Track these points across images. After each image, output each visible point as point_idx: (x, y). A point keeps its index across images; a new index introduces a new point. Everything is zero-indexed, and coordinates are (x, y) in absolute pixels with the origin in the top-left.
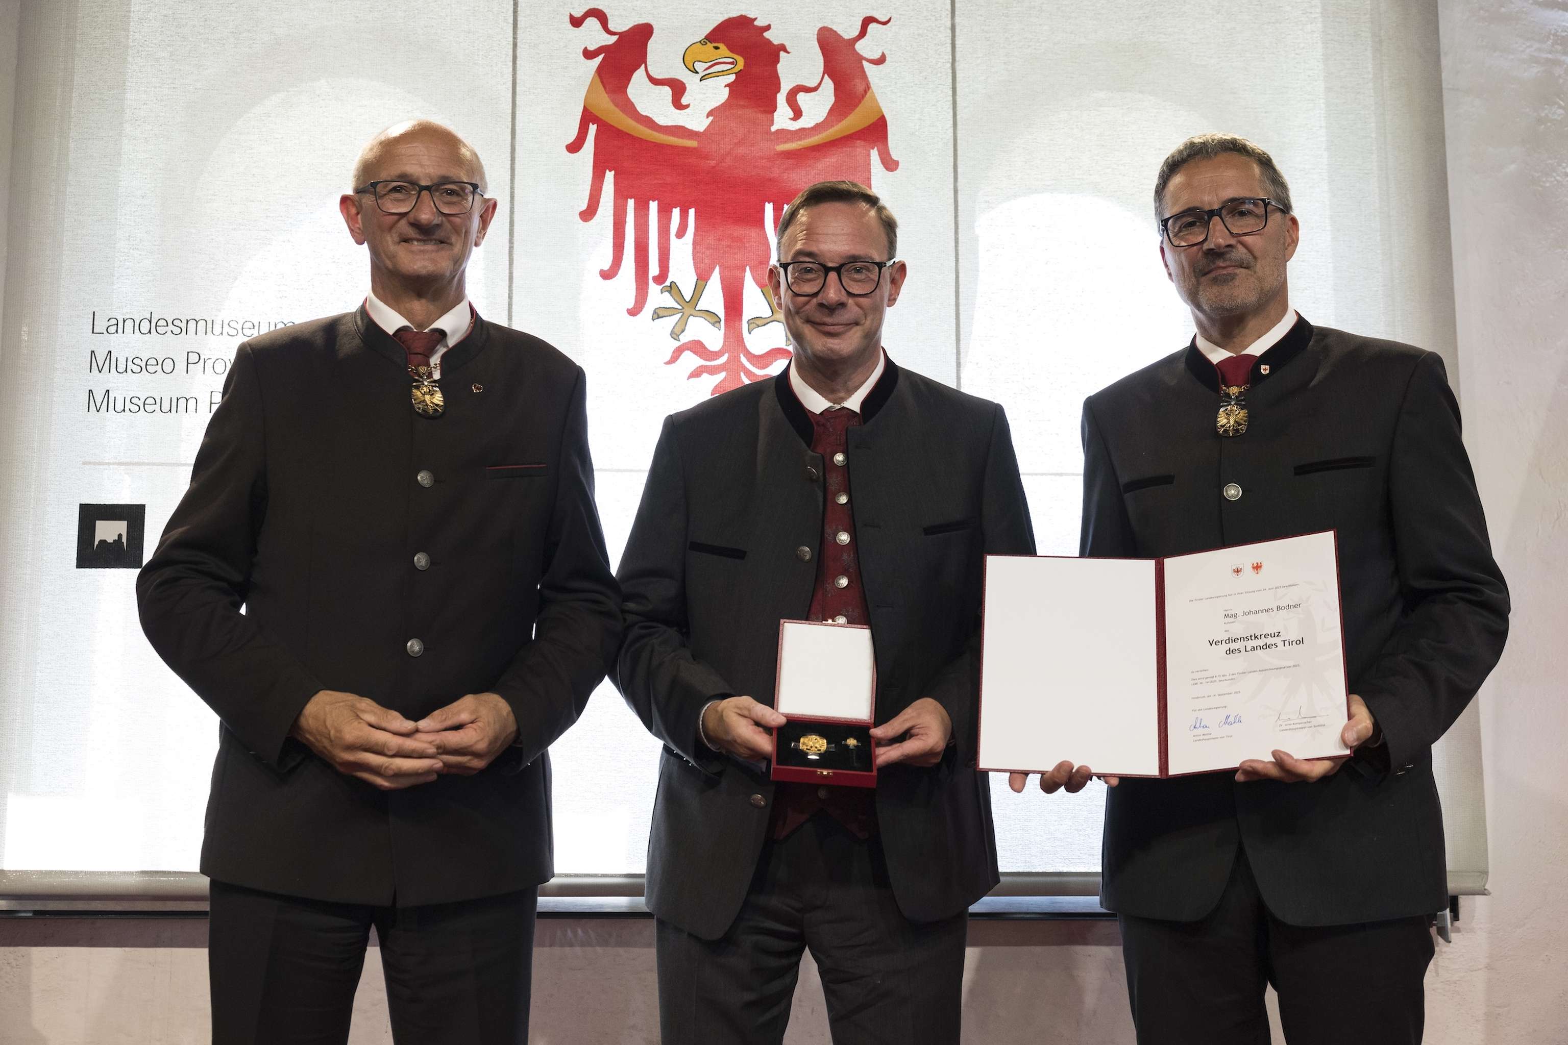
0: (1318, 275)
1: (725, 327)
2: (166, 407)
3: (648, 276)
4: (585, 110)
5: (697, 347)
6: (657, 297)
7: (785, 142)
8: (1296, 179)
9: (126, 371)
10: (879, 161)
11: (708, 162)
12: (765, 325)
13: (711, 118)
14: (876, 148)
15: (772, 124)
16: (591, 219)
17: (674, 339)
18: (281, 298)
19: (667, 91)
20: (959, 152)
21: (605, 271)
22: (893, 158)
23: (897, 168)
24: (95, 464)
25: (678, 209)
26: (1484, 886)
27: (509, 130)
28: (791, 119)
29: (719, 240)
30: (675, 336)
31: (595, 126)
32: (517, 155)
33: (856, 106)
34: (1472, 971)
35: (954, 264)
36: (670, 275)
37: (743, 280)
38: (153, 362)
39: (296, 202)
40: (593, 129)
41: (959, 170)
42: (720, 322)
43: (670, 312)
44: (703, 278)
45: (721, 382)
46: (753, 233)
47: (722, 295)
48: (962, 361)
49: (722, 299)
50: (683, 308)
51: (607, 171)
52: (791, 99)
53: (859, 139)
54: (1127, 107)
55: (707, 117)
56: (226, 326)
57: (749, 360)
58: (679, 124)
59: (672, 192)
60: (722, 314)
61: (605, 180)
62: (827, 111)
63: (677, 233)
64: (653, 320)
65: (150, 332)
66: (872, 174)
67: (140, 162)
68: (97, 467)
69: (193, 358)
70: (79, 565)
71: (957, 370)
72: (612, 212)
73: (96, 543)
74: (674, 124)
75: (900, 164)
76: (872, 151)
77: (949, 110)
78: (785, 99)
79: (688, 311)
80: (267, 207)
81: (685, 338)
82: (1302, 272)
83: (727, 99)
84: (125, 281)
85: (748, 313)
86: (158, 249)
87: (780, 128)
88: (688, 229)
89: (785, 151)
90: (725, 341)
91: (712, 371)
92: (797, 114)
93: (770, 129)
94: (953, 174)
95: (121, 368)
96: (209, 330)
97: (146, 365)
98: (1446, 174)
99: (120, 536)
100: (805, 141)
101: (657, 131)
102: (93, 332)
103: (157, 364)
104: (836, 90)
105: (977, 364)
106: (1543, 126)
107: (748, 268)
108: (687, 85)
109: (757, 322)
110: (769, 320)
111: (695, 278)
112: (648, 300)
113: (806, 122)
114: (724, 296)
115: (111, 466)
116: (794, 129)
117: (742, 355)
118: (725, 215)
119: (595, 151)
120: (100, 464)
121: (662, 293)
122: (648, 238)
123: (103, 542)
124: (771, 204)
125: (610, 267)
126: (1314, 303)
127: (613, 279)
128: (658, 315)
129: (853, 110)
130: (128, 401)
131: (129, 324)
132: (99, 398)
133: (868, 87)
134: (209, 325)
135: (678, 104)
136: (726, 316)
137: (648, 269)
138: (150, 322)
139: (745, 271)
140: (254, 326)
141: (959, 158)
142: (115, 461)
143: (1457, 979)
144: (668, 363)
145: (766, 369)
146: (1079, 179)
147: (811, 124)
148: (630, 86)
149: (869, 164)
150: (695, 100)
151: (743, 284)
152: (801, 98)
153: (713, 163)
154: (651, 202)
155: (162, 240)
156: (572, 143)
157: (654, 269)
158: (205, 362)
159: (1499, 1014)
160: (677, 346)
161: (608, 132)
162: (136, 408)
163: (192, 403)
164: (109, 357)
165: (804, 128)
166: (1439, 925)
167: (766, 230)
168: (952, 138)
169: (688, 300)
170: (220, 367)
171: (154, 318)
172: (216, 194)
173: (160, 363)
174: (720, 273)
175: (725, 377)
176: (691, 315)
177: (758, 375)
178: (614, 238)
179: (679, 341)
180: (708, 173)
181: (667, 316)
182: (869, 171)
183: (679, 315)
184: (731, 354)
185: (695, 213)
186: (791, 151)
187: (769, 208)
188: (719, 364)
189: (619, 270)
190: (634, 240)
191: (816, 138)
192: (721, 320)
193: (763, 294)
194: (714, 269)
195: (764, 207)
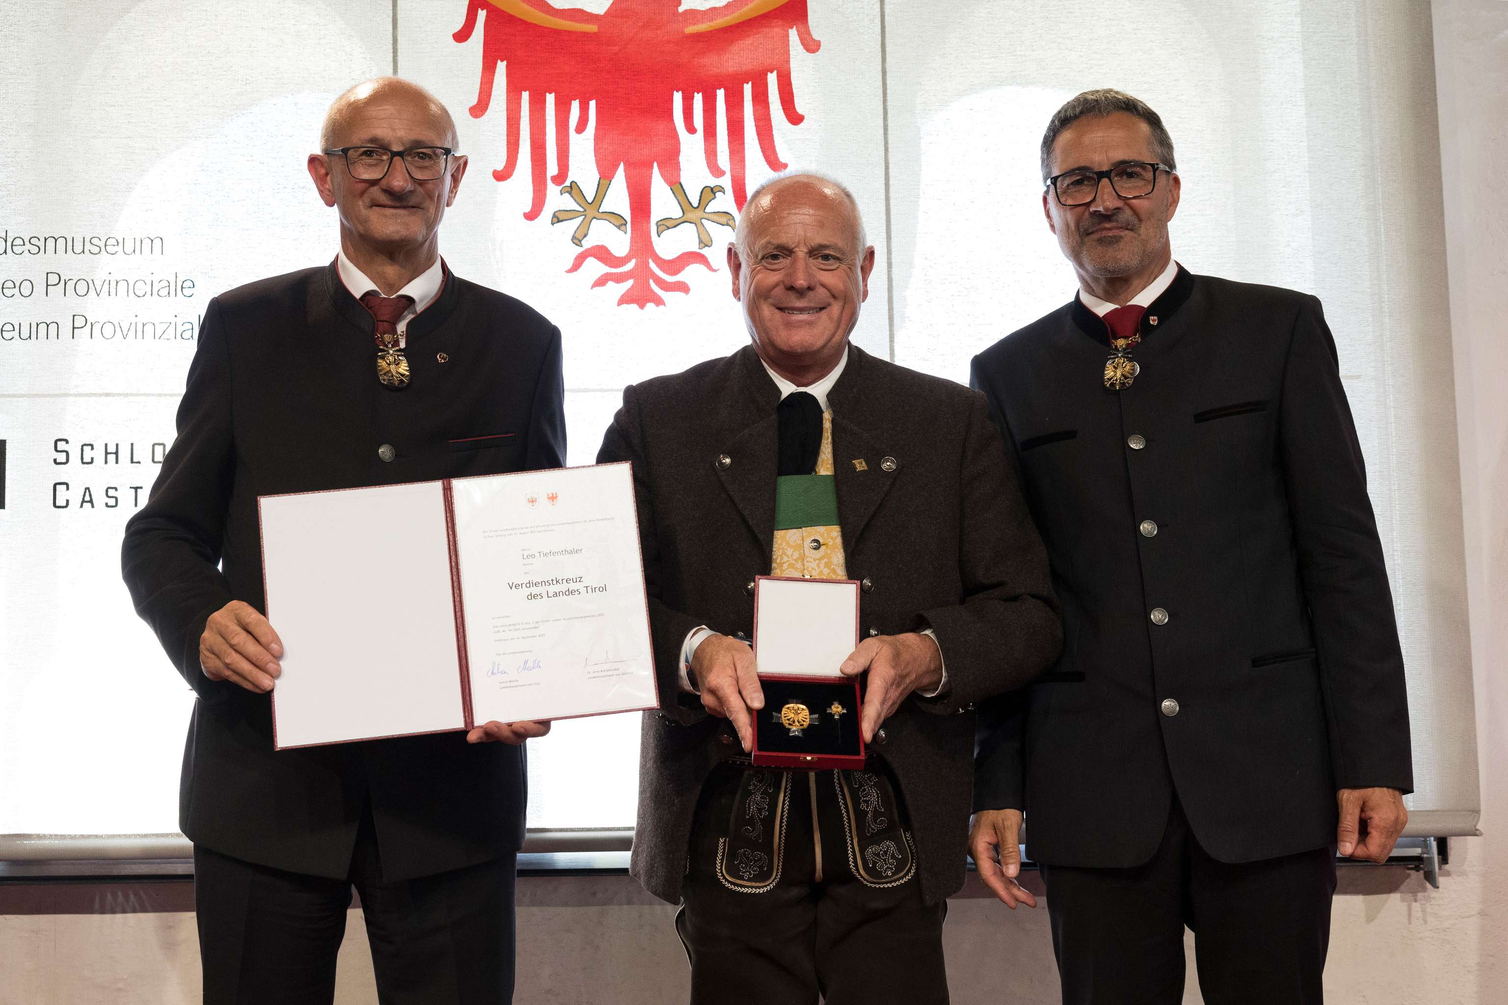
1: (632, 230)
2: (25, 333)
3: (546, 176)
5: (602, 253)
6: (556, 199)
7: (695, 24)
8: (1263, 49)
10: (799, 42)
11: (610, 48)
12: (675, 226)
14: (795, 28)
15: (680, 4)
16: (482, 115)
17: (577, 245)
18: (146, 211)
20: (887, 29)
21: (498, 171)
22: (814, 37)
23: (819, 49)
25: (578, 101)
26: (1475, 826)
27: (390, 19)
29: (623, 134)
30: (576, 241)
31: (485, 12)
32: (399, 47)
34: (1464, 918)
36: (570, 174)
37: (651, 177)
38: (10, 284)
39: (159, 105)
40: (482, 15)
41: (888, 49)
42: (625, 225)
43: (570, 215)
44: (606, 177)
45: (628, 291)
46: (661, 126)
47: (627, 195)
48: (893, 261)
49: (628, 199)
50: (585, 210)
51: (499, 61)
56: (87, 244)
57: (658, 266)
58: (576, 7)
59: (571, 82)
60: (627, 216)
61: (496, 72)
63: (577, 127)
64: (553, 224)
65: (5, 252)
66: (791, 56)
69: (53, 279)
71: (888, 271)
72: (505, 106)
74: (571, 7)
75: (822, 45)
76: (790, 30)
79: (590, 213)
80: (129, 112)
81: (587, 243)
82: (1271, 152)
85: (657, 213)
86: (12, 162)
87: (688, 8)
88: (589, 123)
89: (693, 34)
90: (632, 246)
91: (619, 279)
93: (677, 9)
94: (880, 54)
96: (69, 247)
98: (1431, 39)
100: (717, 22)
101: (552, 15)
103: (15, 287)
107: (655, 164)
109: (666, 224)
110: (680, 221)
112: (546, 203)
114: (630, 195)
116: (703, 9)
117: (650, 261)
118: (630, 106)
119: (485, 39)
121: (561, 194)
122: (544, 134)
124: (680, 92)
125: (505, 167)
126: (1284, 187)
127: (508, 180)
128: (557, 218)
134: (69, 243)
136: (632, 218)
137: (546, 168)
138: (6, 241)
139: (652, 167)
140: (118, 243)
141: (887, 35)
143: (1447, 926)
144: (570, 271)
145: (678, 275)
146: (1021, 55)
147: (722, 3)
149: (788, 45)
151: (650, 183)
153: (616, 49)
154: (547, 94)
155: (16, 152)
156: (459, 31)
157: (552, 169)
158: (65, 284)
159: (1492, 964)
160: (579, 252)
161: (499, 18)
163: (53, 328)
165: (715, 8)
166: (1426, 869)
167: (675, 122)
168: (879, 14)
169: (590, 201)
170: (82, 288)
171: (10, 237)
172: (73, 99)
173: (17, 285)
174: (625, 171)
175: (633, 285)
176: (595, 218)
177: (669, 283)
178: (508, 135)
179: (582, 246)
180: (610, 61)
181: (568, 220)
182: (787, 52)
183: (581, 218)
184: (639, 259)
185: (597, 104)
186: (702, 33)
187: (678, 97)
188: (626, 270)
189: (513, 170)
190: (529, 137)
191: (728, 18)
192: (627, 222)
193: (673, 192)
194: (617, 166)
195: (672, 96)
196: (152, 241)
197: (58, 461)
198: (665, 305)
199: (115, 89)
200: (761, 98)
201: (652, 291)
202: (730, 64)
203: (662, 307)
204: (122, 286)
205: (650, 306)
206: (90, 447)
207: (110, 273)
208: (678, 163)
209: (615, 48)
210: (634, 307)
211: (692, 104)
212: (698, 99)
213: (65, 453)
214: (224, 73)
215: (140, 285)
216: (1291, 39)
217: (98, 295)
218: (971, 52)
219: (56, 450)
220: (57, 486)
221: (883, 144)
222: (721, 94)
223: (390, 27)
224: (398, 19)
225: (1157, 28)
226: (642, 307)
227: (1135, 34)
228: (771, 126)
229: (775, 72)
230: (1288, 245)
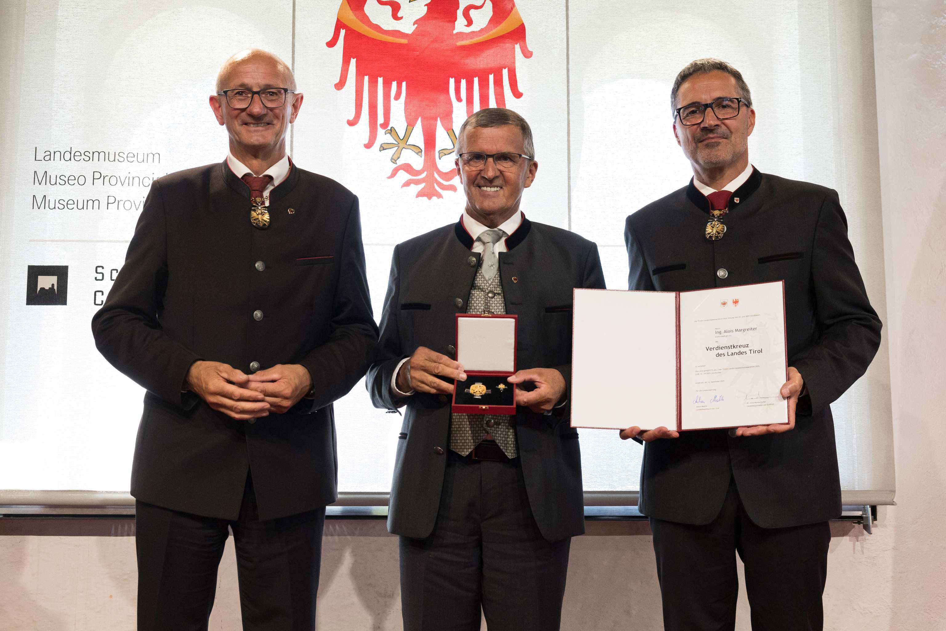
0: (793, 122)
1: (425, 155)
2: (80, 206)
3: (377, 124)
4: (338, 21)
5: (407, 168)
6: (382, 137)
7: (462, 40)
8: (780, 62)
9: (56, 183)
10: (520, 52)
11: (415, 52)
12: (449, 154)
13: (416, 25)
14: (518, 43)
15: (454, 29)
16: (342, 89)
17: (394, 163)
18: (150, 138)
19: (388, 9)
20: (570, 46)
21: (350, 121)
22: (529, 50)
23: (532, 56)
24: (37, 241)
25: (396, 82)
26: (893, 500)
27: (291, 33)
28: (467, 26)
29: (421, 101)
30: (393, 161)
31: (344, 30)
32: (295, 49)
33: (506, 17)
34: (884, 551)
35: (567, 115)
36: (390, 123)
37: (436, 126)
38: (73, 178)
39: (159, 79)
40: (343, 32)
41: (570, 57)
42: (421, 152)
43: (390, 146)
44: (411, 125)
45: (422, 189)
46: (442, 97)
47: (423, 135)
48: (571, 176)
49: (423, 138)
50: (399, 144)
51: (352, 58)
52: (466, 14)
53: (508, 38)
54: (675, 17)
55: (414, 25)
56: (117, 156)
57: (439, 176)
58: (396, 29)
59: (392, 71)
60: (423, 148)
61: (350, 64)
62: (488, 21)
63: (395, 97)
64: (380, 151)
65: (70, 159)
66: (516, 60)
67: (63, 54)
68: (38, 243)
69: (97, 175)
70: (28, 304)
71: (568, 182)
72: (355, 84)
73: (38, 289)
74: (393, 29)
75: (533, 54)
76: (516, 45)
77: (564, 20)
78: (462, 13)
79: (402, 145)
80: (142, 82)
81: (400, 162)
82: (783, 120)
83: (426, 14)
84: (55, 128)
85: (439, 145)
87: (459, 31)
88: (402, 94)
89: (462, 46)
90: (424, 164)
91: (417, 182)
92: (470, 22)
93: (453, 32)
94: (566, 60)
95: (53, 182)
96: (107, 158)
97: (68, 180)
98: (873, 59)
99: (53, 285)
100: (475, 39)
101: (383, 33)
102: (36, 160)
103: (75, 180)
104: (493, 7)
105: (581, 178)
106: (933, 30)
107: (439, 119)
108: (401, 5)
109: (444, 152)
110: (451, 151)
111: (406, 125)
112: (377, 139)
113: (475, 27)
115: (47, 242)
116: (467, 32)
117: (435, 173)
118: (425, 85)
119: (344, 46)
120: (40, 241)
121: (386, 134)
122: (377, 100)
123: (42, 289)
124: (454, 78)
125: (354, 118)
126: (790, 139)
127: (356, 126)
128: (383, 148)
129: (504, 20)
130: (57, 202)
131: (58, 154)
132: (39, 200)
133: (514, 5)
134: (107, 155)
135: (395, 17)
136: (425, 148)
137: (377, 119)
138: (71, 153)
139: (436, 120)
140: (134, 156)
141: (570, 49)
142: (49, 239)
143: (876, 556)
144: (389, 178)
145: (450, 181)
146: (645, 62)
147: (478, 29)
148: (366, 6)
149: (514, 54)
150: (406, 14)
151: (435, 129)
152: (472, 12)
154: (379, 78)
156: (330, 41)
157: (381, 119)
158: (104, 178)
159: (900, 577)
160: (395, 167)
161: (352, 34)
162: (62, 207)
163: (96, 203)
164: (45, 175)
165: (474, 31)
166: (864, 524)
167: (450, 95)
168: (566, 37)
169: (401, 139)
170: (113, 181)
171: (73, 151)
172: (111, 74)
173: (77, 179)
174: (422, 122)
175: (425, 187)
176: (404, 148)
177: (445, 185)
178: (356, 100)
179: (396, 164)
180: (414, 60)
181: (389, 149)
182: (514, 58)
183: (397, 147)
184: (429, 172)
185: (406, 84)
186: (466, 46)
187: (452, 81)
188: (421, 178)
189: (359, 120)
190: (368, 101)
191: (481, 37)
192: (422, 151)
193: (448, 135)
194: (417, 119)
195: (449, 81)
196: (154, 155)
197: (97, 279)
198: (442, 198)
199: (135, 69)
200: (499, 83)
201: (436, 190)
202: (482, 63)
203: (441, 199)
204: (136, 180)
205: (434, 198)
206: (116, 271)
207: (129, 173)
208: (451, 118)
209: (417, 53)
210: (425, 199)
211: (460, 85)
212: (463, 82)
213: (101, 274)
214: (197, 61)
215: (146, 180)
216: (795, 57)
217: (122, 185)
218: (617, 60)
219: (97, 272)
220: (97, 293)
221: (567, 110)
222: (476, 80)
223: (291, 38)
224: (296, 33)
225: (721, 49)
226: (430, 198)
227: (709, 52)
228: (504, 99)
229: (507, 68)
230: (792, 172)
